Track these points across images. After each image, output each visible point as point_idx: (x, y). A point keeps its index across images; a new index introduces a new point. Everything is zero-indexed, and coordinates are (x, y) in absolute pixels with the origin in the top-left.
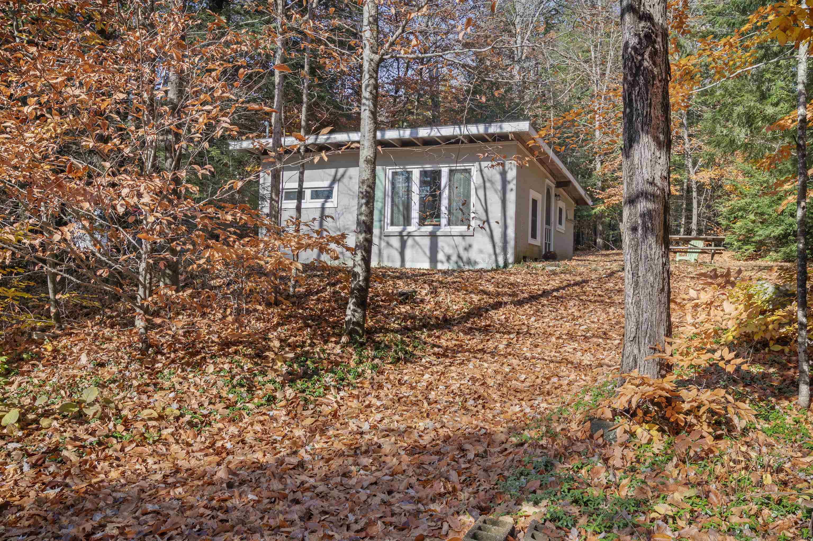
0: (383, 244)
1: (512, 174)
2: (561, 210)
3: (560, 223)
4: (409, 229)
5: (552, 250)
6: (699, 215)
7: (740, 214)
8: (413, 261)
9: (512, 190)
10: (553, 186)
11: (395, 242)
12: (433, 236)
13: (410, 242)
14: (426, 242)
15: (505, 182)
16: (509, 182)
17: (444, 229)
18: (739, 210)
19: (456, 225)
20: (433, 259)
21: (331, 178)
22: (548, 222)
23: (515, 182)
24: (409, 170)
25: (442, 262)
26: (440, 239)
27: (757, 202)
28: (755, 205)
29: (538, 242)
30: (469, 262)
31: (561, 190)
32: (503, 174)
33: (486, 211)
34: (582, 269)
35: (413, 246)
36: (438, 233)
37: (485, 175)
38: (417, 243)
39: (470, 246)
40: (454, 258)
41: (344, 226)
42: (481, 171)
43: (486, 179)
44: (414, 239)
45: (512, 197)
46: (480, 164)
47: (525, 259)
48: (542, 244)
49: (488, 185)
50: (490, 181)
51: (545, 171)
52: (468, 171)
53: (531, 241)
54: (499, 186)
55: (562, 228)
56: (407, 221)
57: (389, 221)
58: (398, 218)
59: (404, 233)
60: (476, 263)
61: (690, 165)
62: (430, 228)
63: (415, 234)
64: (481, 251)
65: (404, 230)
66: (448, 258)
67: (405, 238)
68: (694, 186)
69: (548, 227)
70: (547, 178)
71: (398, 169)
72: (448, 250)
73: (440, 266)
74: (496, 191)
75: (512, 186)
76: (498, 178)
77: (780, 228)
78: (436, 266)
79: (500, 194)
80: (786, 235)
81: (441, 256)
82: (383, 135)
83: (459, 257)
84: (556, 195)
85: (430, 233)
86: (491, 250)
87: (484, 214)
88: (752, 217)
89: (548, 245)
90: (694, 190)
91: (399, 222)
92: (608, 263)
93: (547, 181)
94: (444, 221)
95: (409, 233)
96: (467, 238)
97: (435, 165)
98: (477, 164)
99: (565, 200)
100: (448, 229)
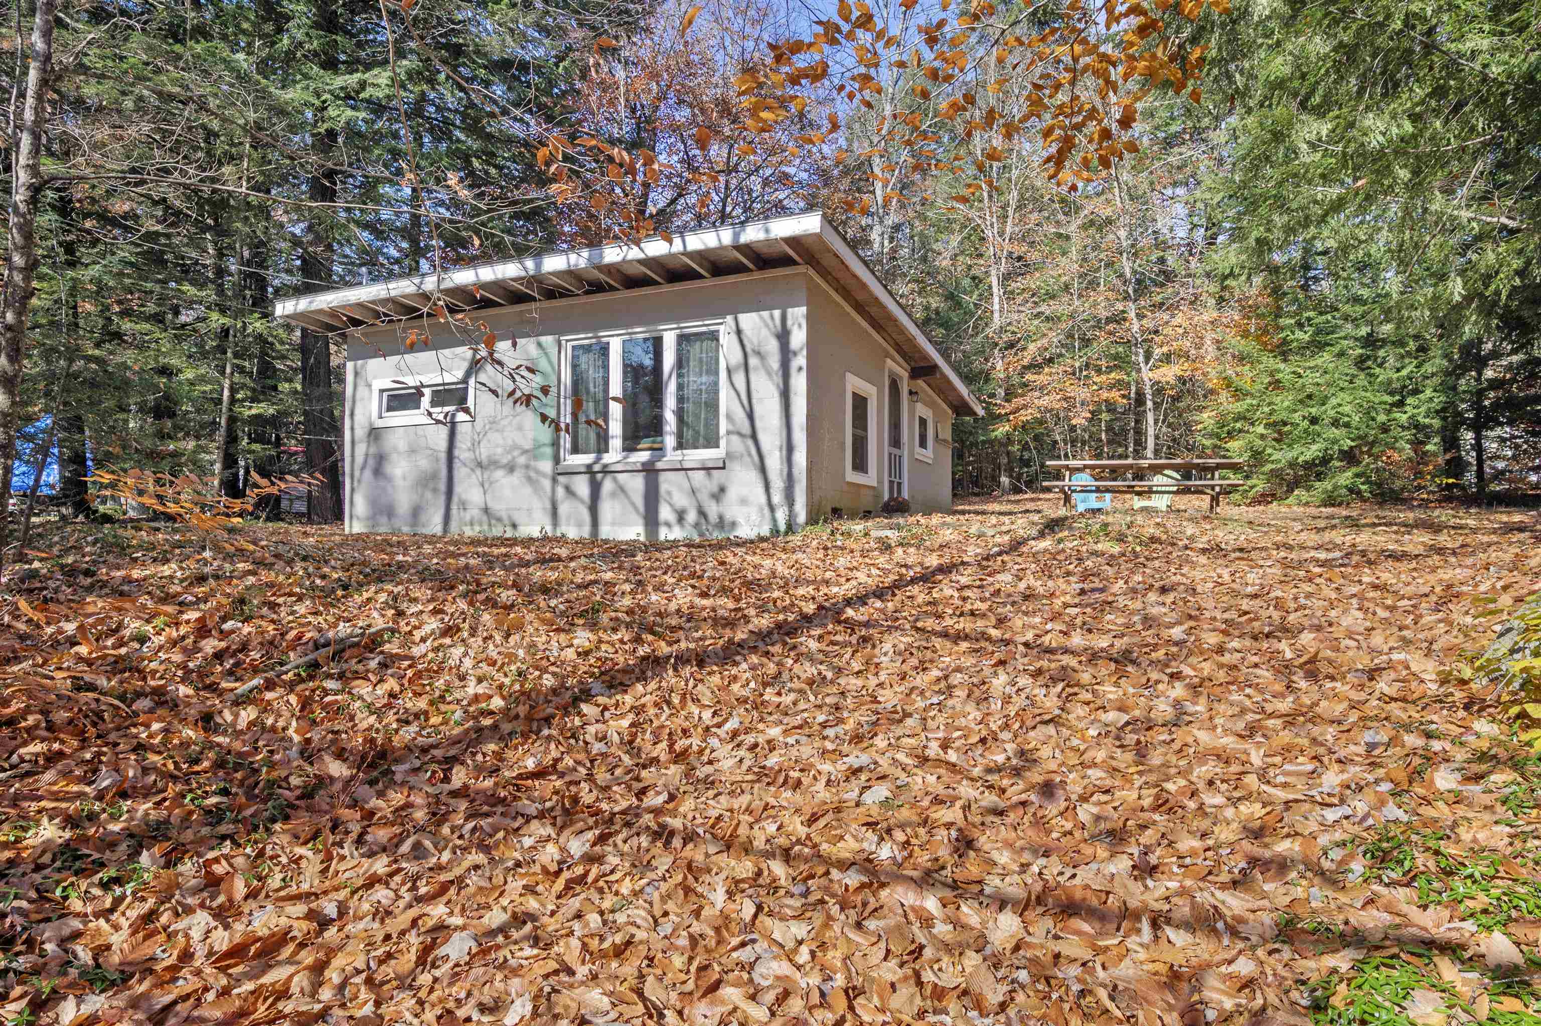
0: (560, 492)
1: (799, 338)
2: (923, 422)
3: (923, 444)
4: (607, 458)
5: (905, 495)
6: (1157, 437)
7: (1238, 425)
8: (613, 524)
9: (800, 369)
10: (905, 375)
11: (582, 486)
12: (650, 471)
13: (608, 485)
14: (636, 484)
15: (786, 354)
16: (795, 354)
17: (672, 456)
18: (1236, 420)
19: (696, 448)
20: (651, 520)
21: (465, 365)
22: (896, 442)
23: (805, 352)
24: (605, 340)
25: (668, 525)
26: (663, 477)
27: (1269, 404)
28: (1266, 409)
29: (870, 479)
30: (721, 523)
31: (920, 382)
32: (783, 336)
33: (751, 416)
34: (948, 535)
35: (613, 495)
36: (659, 465)
37: (746, 342)
38: (622, 489)
39: (722, 490)
40: (692, 516)
41: (489, 457)
42: (739, 332)
43: (748, 349)
44: (615, 480)
45: (799, 383)
46: (736, 319)
47: (837, 512)
48: (880, 481)
49: (753, 361)
50: (758, 353)
51: (885, 344)
52: (714, 336)
53: (852, 477)
54: (775, 363)
55: (927, 454)
56: (602, 445)
57: (568, 446)
58: (587, 438)
59: (597, 468)
60: (734, 524)
61: (1141, 359)
62: (643, 456)
63: (619, 467)
64: (744, 502)
65: (598, 460)
66: (681, 516)
67: (599, 476)
68: (1148, 391)
69: (895, 451)
70: (888, 355)
71: (583, 338)
72: (681, 500)
73: (664, 534)
74: (769, 374)
75: (800, 361)
76: (772, 346)
77: (1314, 447)
78: (656, 533)
79: (780, 381)
80: (1325, 461)
81: (665, 513)
82: (538, 266)
83: (702, 513)
84: (911, 393)
85: (643, 464)
86: (763, 499)
87: (746, 423)
88: (1260, 429)
89: (896, 486)
90: (1149, 397)
91: (587, 444)
92: (1006, 519)
93: (889, 361)
94: (670, 441)
95: (605, 466)
96: (714, 472)
97: (652, 328)
98: (729, 319)
99: (931, 404)
100: (678, 455)
